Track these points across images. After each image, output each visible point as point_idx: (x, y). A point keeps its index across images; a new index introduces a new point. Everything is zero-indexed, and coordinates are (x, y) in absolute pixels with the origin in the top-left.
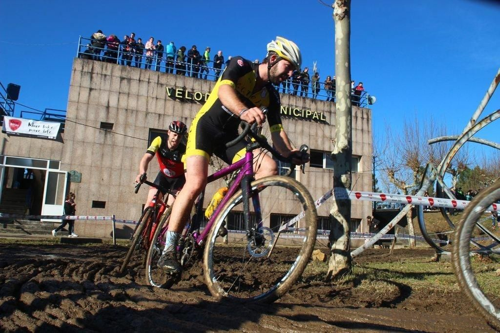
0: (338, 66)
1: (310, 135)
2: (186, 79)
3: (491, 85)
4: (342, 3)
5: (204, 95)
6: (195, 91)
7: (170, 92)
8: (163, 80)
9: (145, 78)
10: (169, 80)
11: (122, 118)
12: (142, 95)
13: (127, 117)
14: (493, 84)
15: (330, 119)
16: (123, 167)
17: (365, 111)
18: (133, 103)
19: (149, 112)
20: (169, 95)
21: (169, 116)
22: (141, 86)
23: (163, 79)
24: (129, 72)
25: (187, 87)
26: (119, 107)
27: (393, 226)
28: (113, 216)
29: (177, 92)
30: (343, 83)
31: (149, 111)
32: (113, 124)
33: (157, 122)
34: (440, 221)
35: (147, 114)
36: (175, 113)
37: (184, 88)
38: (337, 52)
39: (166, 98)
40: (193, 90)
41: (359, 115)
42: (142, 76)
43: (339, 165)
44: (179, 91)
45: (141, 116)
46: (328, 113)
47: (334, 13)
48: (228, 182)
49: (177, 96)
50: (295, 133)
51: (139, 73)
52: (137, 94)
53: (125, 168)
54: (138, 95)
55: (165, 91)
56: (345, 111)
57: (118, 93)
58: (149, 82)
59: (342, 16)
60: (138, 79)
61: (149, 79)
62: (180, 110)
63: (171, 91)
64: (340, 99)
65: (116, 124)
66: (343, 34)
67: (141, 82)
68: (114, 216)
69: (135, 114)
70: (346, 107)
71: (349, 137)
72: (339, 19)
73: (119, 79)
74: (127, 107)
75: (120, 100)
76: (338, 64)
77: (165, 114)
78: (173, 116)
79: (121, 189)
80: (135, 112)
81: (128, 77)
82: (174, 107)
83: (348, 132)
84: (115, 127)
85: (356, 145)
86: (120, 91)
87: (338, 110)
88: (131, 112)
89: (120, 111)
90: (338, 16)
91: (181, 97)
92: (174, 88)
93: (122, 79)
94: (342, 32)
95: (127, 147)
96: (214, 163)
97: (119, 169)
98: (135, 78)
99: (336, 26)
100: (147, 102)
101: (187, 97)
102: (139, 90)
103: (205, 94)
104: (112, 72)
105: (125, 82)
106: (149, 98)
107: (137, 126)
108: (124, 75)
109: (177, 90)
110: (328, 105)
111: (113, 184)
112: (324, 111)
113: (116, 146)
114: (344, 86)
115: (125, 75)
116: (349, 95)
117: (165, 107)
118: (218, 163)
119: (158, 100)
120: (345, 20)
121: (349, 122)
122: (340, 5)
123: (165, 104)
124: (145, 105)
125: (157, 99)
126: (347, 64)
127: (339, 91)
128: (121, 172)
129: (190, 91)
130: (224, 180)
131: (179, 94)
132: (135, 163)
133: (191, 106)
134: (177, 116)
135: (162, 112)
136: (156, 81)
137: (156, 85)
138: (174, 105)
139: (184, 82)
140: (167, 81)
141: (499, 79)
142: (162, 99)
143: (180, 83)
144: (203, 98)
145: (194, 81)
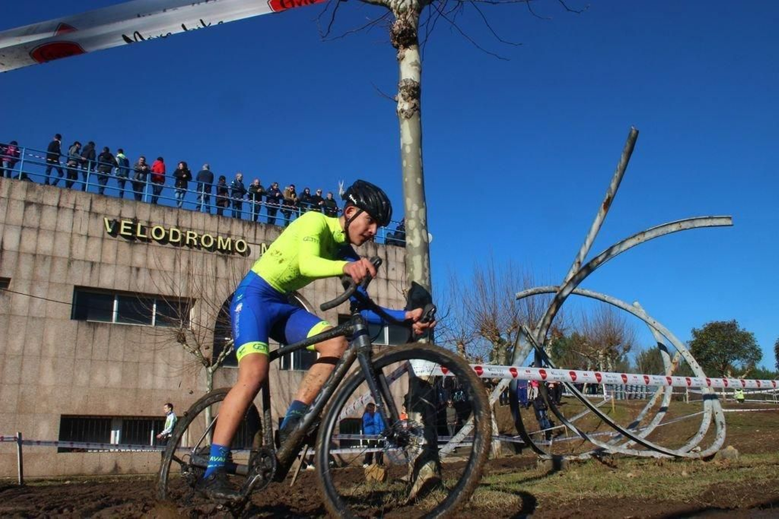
0: (406, 183)
2: (138, 206)
3: (598, 214)
4: (410, 95)
5: (168, 232)
6: (153, 225)
7: (112, 227)
8: (99, 207)
9: (68, 203)
10: (110, 207)
11: (25, 269)
12: (63, 231)
13: (34, 268)
14: (600, 212)
16: (26, 352)
18: (46, 244)
19: (75, 260)
20: (110, 230)
21: (108, 264)
22: (60, 216)
23: (98, 205)
24: (39, 193)
25: (139, 218)
26: (20, 251)
28: (17, 434)
29: (123, 227)
30: (415, 207)
31: (74, 257)
32: (9, 280)
33: (88, 275)
35: (71, 261)
36: (119, 260)
37: (135, 220)
38: (404, 163)
39: (103, 235)
40: (149, 223)
42: (63, 199)
44: (126, 224)
45: (59, 267)
47: (399, 109)
48: (210, 370)
49: (122, 232)
50: (314, 289)
51: (57, 196)
52: (53, 229)
53: (30, 354)
54: (55, 231)
55: (103, 224)
56: (419, 247)
57: (20, 228)
58: (74, 210)
59: (410, 113)
60: (56, 205)
61: (75, 205)
62: (128, 256)
63: (113, 224)
64: (412, 231)
65: (16, 278)
66: (412, 137)
67: (61, 209)
68: (20, 434)
69: (49, 262)
70: (421, 242)
72: (406, 117)
73: (22, 205)
74: (36, 251)
75: (23, 238)
76: (406, 180)
77: (103, 261)
78: (116, 265)
79: (22, 389)
80: (49, 260)
81: (39, 200)
82: (117, 251)
84: (14, 283)
86: (24, 225)
87: (409, 246)
88: (42, 258)
89: (23, 258)
90: (404, 113)
91: (130, 234)
92: (118, 221)
93: (28, 204)
94: (411, 135)
95: (33, 318)
96: (187, 341)
97: (18, 356)
98: (50, 203)
99: (402, 126)
100: (71, 242)
101: (139, 234)
102: (57, 223)
103: (169, 230)
104: (10, 193)
105: (33, 209)
106: (75, 237)
107: (53, 283)
108: (32, 197)
109: (123, 222)
111: (8, 381)
113: (15, 316)
114: (417, 212)
115: (34, 198)
116: (424, 225)
117: (102, 250)
118: (195, 339)
119: (90, 239)
120: (414, 119)
121: (426, 262)
122: (406, 97)
123: (102, 246)
124: (68, 247)
126: (419, 181)
127: (411, 219)
128: (22, 361)
129: (145, 224)
130: (204, 367)
131: (125, 230)
132: (48, 345)
133: (147, 250)
134: (123, 265)
135: (96, 258)
136: (88, 209)
137: (87, 215)
138: (118, 247)
139: (135, 211)
140: (107, 209)
141: (607, 205)
142: (97, 237)
143: (128, 212)
144: (167, 236)
145: (151, 209)
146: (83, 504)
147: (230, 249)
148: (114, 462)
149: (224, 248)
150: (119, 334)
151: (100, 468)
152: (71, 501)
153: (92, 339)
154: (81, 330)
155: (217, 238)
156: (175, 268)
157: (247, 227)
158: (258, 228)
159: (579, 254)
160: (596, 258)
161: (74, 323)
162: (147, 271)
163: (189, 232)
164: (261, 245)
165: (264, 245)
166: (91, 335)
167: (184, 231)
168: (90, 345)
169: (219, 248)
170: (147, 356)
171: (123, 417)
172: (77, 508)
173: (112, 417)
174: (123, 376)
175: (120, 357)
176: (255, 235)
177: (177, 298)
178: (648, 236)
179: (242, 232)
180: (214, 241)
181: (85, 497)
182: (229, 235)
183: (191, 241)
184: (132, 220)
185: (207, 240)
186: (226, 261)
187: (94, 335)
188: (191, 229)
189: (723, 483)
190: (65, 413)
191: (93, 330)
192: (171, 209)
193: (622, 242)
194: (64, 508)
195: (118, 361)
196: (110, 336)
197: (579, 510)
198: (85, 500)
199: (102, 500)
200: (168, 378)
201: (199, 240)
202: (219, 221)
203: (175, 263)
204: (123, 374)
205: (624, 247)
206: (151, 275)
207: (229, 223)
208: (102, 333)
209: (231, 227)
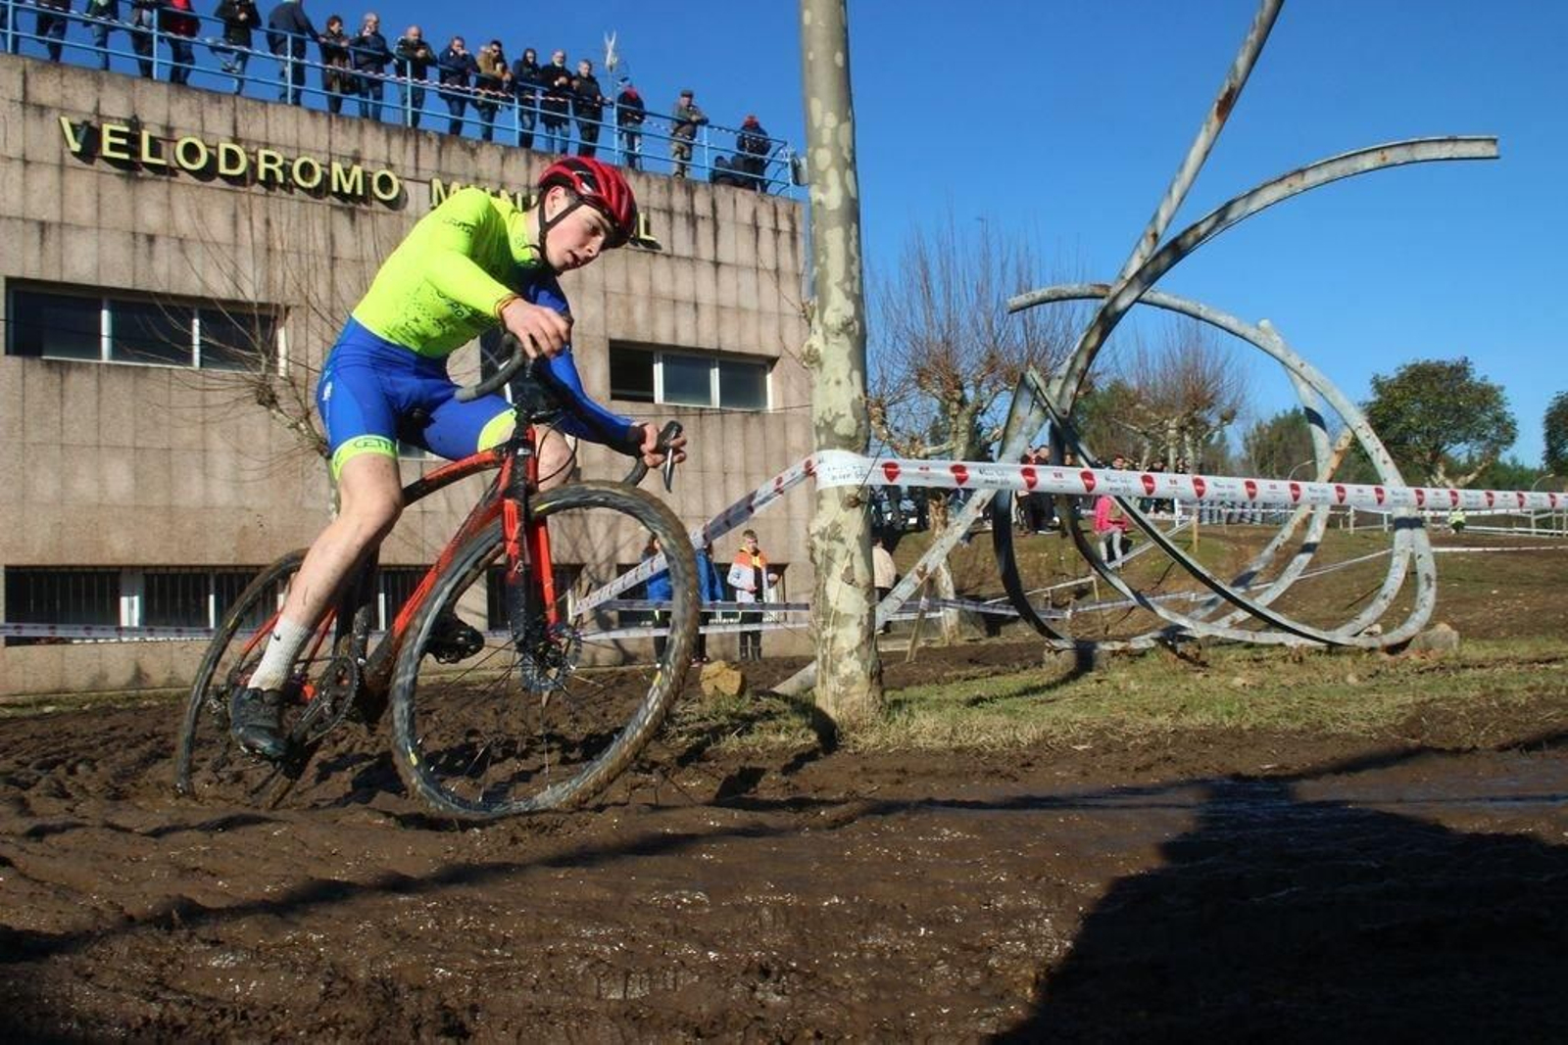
0: (811, 62)
1: (605, 294)
2: (138, 90)
3: (1204, 127)
5: (213, 152)
6: (177, 135)
7: (81, 138)
8: (46, 89)
10: (70, 92)
14: (1209, 123)
15: (671, 236)
17: (782, 208)
19: (1, 217)
20: (76, 147)
21: (81, 228)
23: (42, 85)
25: (145, 118)
27: (929, 570)
29: (107, 139)
30: (831, 120)
33: (36, 252)
34: (1024, 556)
36: (104, 219)
37: (135, 124)
38: (807, 17)
39: (62, 159)
40: (169, 129)
41: (766, 222)
43: (832, 383)
44: (113, 133)
46: (662, 215)
49: (106, 152)
55: (56, 131)
56: (839, 210)
62: (126, 207)
63: (83, 133)
64: (824, 174)
70: (843, 199)
71: (856, 291)
76: (811, 56)
77: (67, 220)
78: (99, 228)
82: (99, 195)
83: (853, 278)
85: (759, 323)
87: (818, 208)
91: (126, 156)
92: (94, 123)
96: (279, 401)
101: (146, 157)
103: (217, 148)
109: (106, 128)
110: (661, 187)
112: (648, 208)
114: (835, 131)
116: (848, 159)
117: (62, 195)
118: (297, 398)
119: (31, 167)
121: (853, 243)
123: (62, 184)
125: (26, 162)
126: (839, 58)
127: (822, 146)
129: (158, 133)
131: (114, 147)
133: (169, 193)
134: (116, 229)
135: (51, 214)
136: (18, 95)
137: (17, 109)
138: (98, 186)
139: (131, 101)
140: (64, 96)
141: (1226, 106)
142: (47, 164)
143: (116, 104)
144: (213, 160)
145: (169, 96)
146: (112, 753)
147: (360, 192)
148: (132, 664)
149: (348, 189)
150: (119, 388)
151: (103, 676)
152: (83, 748)
153: (57, 399)
154: (31, 379)
155: (329, 167)
156: (236, 236)
157: (397, 142)
158: (422, 143)
159: (1156, 216)
160: (1195, 227)
161: (15, 362)
162: (175, 243)
163: (262, 153)
164: (430, 183)
165: (437, 184)
166: (55, 391)
167: (254, 149)
168: (58, 410)
169: (335, 188)
170: (188, 435)
171: (145, 567)
172: (105, 764)
173: (121, 567)
174: (136, 479)
175: (127, 440)
176: (417, 159)
177: (250, 304)
178: (1311, 178)
179: (385, 153)
180: (323, 173)
181: (112, 740)
182: (357, 159)
183: (270, 173)
184: (130, 122)
185: (307, 170)
186: (353, 219)
187: (62, 390)
188: (267, 146)
189: (1441, 700)
190: (12, 561)
191: (58, 380)
192: (216, 96)
193: (1254, 192)
194: (80, 761)
195: (124, 447)
196: (99, 390)
197: (1171, 752)
198: (112, 746)
199: (149, 743)
200: (238, 483)
201: (286, 170)
202: (330, 126)
203: (235, 224)
204: (137, 475)
205: (1256, 204)
206: (183, 251)
207: (354, 131)
208: (80, 384)
209: (360, 140)
